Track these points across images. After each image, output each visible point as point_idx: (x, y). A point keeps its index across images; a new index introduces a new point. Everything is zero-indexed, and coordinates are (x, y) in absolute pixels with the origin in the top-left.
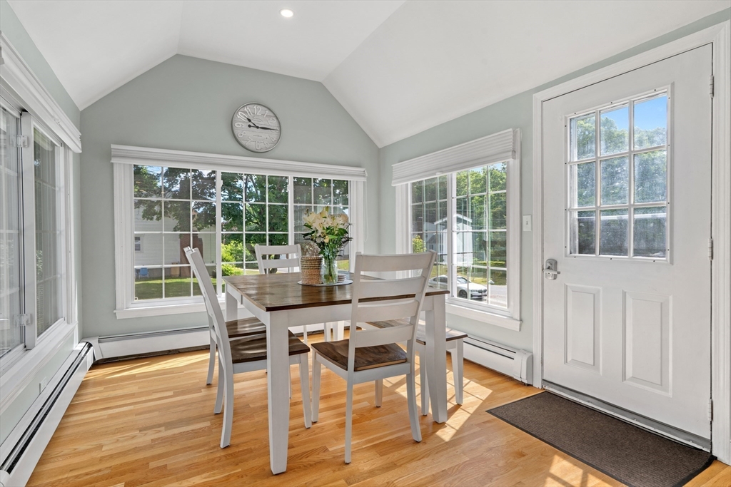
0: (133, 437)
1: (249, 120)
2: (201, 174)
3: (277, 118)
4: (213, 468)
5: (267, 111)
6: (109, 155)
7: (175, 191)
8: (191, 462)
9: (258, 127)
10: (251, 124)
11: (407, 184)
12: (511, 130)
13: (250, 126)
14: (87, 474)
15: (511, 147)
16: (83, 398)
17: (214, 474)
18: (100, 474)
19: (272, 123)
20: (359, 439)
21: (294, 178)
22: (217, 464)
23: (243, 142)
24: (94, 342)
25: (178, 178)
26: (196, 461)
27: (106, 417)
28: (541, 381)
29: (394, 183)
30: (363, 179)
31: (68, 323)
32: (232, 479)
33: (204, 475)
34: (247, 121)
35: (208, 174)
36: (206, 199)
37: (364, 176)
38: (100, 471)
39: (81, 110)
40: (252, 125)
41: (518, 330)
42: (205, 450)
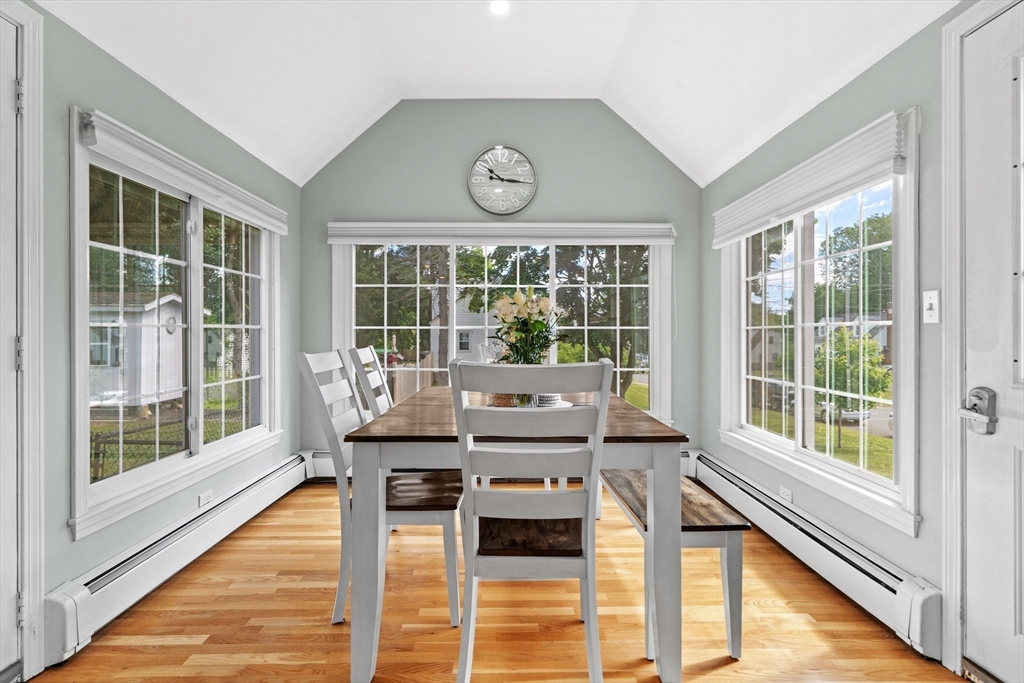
0: (266, 580)
1: (491, 171)
2: (534, 252)
3: (530, 163)
4: (299, 649)
5: (517, 155)
6: (325, 235)
7: (505, 276)
8: (287, 632)
9: (502, 180)
10: (492, 175)
11: (739, 242)
12: (892, 113)
13: (491, 178)
14: (192, 613)
15: (892, 150)
16: (268, 520)
17: (294, 657)
18: (202, 616)
19: (522, 171)
20: (509, 668)
21: (557, 246)
22: (310, 644)
23: (482, 203)
24: (308, 456)
25: (508, 259)
26: (293, 632)
27: (265, 548)
28: (959, 659)
29: (718, 243)
30: (670, 242)
31: (270, 431)
32: (306, 671)
33: (283, 655)
34: (489, 172)
35: (542, 251)
36: (537, 284)
37: (669, 236)
38: (204, 612)
39: (301, 185)
40: (495, 177)
41: (912, 534)
42: (316, 621)
